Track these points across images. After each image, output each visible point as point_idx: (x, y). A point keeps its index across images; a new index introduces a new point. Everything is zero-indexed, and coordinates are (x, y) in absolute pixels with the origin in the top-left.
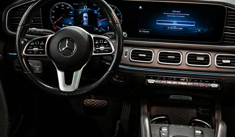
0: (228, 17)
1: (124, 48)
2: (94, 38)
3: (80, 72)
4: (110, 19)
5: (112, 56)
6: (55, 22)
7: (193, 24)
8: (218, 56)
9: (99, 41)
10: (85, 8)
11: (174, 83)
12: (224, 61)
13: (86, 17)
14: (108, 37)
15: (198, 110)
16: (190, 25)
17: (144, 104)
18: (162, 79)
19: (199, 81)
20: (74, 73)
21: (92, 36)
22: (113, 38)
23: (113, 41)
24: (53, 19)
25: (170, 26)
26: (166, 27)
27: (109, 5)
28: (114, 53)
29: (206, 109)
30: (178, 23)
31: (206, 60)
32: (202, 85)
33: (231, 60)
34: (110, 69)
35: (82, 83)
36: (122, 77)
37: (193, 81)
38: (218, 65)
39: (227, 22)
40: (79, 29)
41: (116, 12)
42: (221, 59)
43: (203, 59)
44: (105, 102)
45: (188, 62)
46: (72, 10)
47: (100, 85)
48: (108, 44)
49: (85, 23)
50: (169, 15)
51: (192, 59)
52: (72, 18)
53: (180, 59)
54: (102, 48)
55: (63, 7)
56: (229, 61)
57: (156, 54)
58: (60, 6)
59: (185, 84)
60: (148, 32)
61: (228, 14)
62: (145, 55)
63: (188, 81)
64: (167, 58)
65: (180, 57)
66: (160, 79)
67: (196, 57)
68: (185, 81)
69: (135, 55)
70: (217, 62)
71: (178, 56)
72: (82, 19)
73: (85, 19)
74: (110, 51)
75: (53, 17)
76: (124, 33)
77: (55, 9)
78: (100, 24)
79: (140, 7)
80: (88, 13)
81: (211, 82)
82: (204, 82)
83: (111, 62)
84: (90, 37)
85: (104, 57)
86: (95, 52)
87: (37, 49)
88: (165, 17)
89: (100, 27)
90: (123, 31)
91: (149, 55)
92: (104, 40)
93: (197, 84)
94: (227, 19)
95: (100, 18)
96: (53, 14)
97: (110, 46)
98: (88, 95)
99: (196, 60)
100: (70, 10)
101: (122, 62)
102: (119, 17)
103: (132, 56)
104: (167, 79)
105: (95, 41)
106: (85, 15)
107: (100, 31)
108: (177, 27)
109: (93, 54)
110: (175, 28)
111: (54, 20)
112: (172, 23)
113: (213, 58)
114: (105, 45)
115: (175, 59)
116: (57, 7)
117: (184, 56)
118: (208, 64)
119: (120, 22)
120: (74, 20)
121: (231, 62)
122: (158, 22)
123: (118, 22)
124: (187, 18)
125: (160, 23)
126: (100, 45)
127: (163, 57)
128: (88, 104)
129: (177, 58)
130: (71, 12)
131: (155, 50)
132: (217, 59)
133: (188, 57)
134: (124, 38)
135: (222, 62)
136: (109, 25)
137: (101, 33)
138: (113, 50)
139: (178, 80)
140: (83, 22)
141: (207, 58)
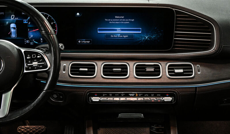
0: (177, 20)
1: (62, 62)
2: (24, 52)
3: (10, 94)
4: (42, 29)
5: (48, 72)
7: (139, 30)
8: (169, 66)
9: (31, 56)
10: (12, 18)
11: (122, 99)
12: (177, 71)
13: (14, 28)
14: (42, 50)
15: (151, 128)
16: (136, 32)
17: (89, 127)
18: (108, 96)
19: (150, 95)
20: (3, 96)
21: (23, 50)
22: (48, 51)
23: (48, 55)
25: (113, 34)
26: (108, 35)
27: (40, 13)
28: (49, 68)
29: (160, 127)
30: (122, 30)
31: (157, 71)
32: (154, 99)
33: (184, 69)
34: (46, 88)
35: (13, 107)
36: (61, 97)
37: (143, 96)
38: (170, 75)
39: (177, 27)
41: (50, 21)
42: (173, 69)
43: (153, 70)
44: (43, 127)
45: (137, 75)
47: (35, 107)
48: (42, 58)
49: (13, 36)
50: (111, 21)
51: (141, 71)
53: (127, 72)
54: (35, 64)
56: (181, 71)
57: (99, 66)
59: (135, 99)
60: (88, 42)
61: (177, 17)
62: (86, 69)
63: (138, 96)
64: (113, 71)
65: (127, 68)
66: (105, 96)
67: (145, 68)
68: (135, 96)
69: (75, 70)
70: (169, 72)
71: (124, 69)
72: (10, 30)
73: (12, 30)
74: (45, 66)
76: (61, 45)
78: (32, 36)
79: (78, 14)
80: (17, 23)
81: (164, 95)
82: (155, 95)
83: (47, 79)
84: (19, 51)
85: (39, 75)
86: (27, 69)
88: (107, 24)
89: (32, 39)
90: (59, 42)
91: (91, 70)
92: (37, 54)
93: (148, 99)
94: (177, 24)
95: (32, 29)
97: (44, 60)
98: (22, 121)
99: (145, 71)
101: (60, 79)
102: (53, 26)
103: (71, 71)
104: (114, 95)
105: (26, 56)
106: (12, 25)
107: (32, 43)
108: (122, 34)
109: (25, 71)
110: (119, 36)
112: (116, 30)
113: (164, 67)
114: (38, 60)
115: (121, 71)
117: (132, 67)
118: (159, 75)
119: (55, 32)
121: (184, 72)
122: (100, 30)
123: (53, 32)
124: (131, 24)
125: (102, 32)
126: (32, 60)
127: (108, 70)
128: (22, 132)
129: (124, 71)
131: (97, 62)
132: (169, 69)
133: (136, 68)
134: (61, 51)
135: (174, 72)
136: (43, 36)
137: (34, 47)
138: (49, 65)
139: (127, 95)
140: (11, 34)
141: (157, 68)
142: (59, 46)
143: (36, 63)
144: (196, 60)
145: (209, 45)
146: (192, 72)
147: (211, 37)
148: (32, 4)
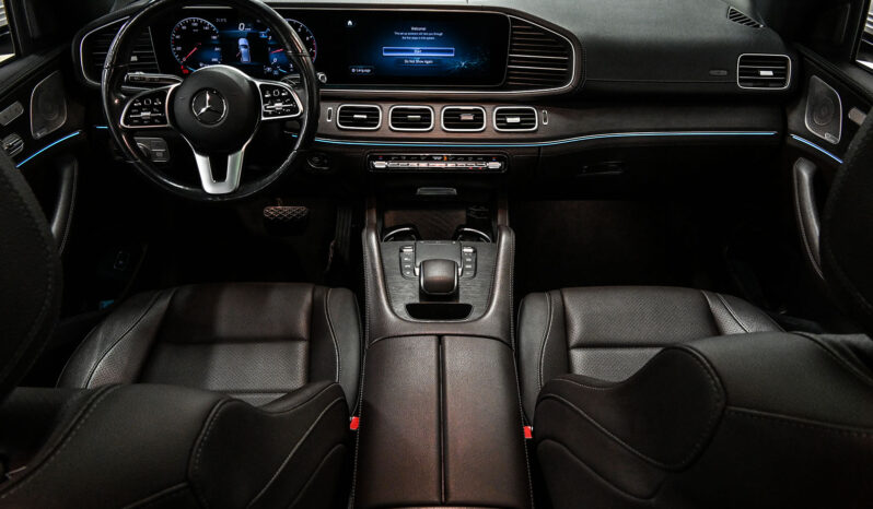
0: (513, 35)
1: (322, 104)
2: (261, 86)
3: (240, 154)
4: (288, 47)
5: (299, 120)
6: (184, 59)
7: (451, 51)
8: (499, 111)
9: (272, 93)
10: (242, 27)
11: (423, 165)
12: (509, 120)
13: (245, 46)
14: (290, 83)
15: (468, 211)
16: (446, 54)
17: (370, 208)
18: (399, 159)
19: (466, 159)
20: (230, 158)
21: (258, 83)
22: (298, 86)
23: (298, 92)
24: (178, 52)
25: (408, 58)
26: (401, 60)
27: (286, 22)
28: (302, 114)
29: (483, 209)
30: (423, 51)
31: (478, 120)
32: (472, 165)
33: (521, 117)
34: (298, 146)
35: (247, 175)
36: (326, 161)
37: (455, 159)
38: (499, 127)
39: (512, 47)
40: (230, 71)
41: (302, 36)
42: (504, 117)
43: (471, 118)
44: (303, 209)
45: (446, 126)
46: (215, 34)
47: (281, 177)
48: (290, 96)
49: (245, 59)
50: (405, 36)
51: (452, 119)
52: (217, 49)
53: (430, 121)
54: (278, 105)
55: (195, 28)
56: (517, 120)
57: (386, 112)
58: (189, 25)
59: (442, 165)
60: (368, 71)
61: (513, 30)
62: (365, 117)
63: (448, 160)
64: (407, 120)
65: (430, 115)
66: (396, 160)
67: (458, 115)
68: (442, 160)
69: (346, 117)
70: (497, 122)
71: (426, 116)
72: (238, 50)
73: (243, 50)
74: (295, 110)
75: (179, 48)
76: (320, 75)
77: (179, 31)
78: (275, 60)
79: (350, 23)
80: (249, 37)
81: (488, 159)
82: (475, 159)
83: (299, 132)
84: (252, 85)
85: (288, 124)
86: (266, 115)
87: (149, 114)
88: (399, 41)
89: (276, 65)
90: (318, 69)
91: (373, 117)
92: (281, 89)
93: (462, 165)
94: (513, 41)
95: (274, 48)
96: (177, 43)
97: (293, 101)
98: (270, 196)
99: (459, 120)
100: (211, 32)
101: (319, 131)
102: (308, 45)
103: (340, 119)
104: (409, 159)
105: (264, 94)
106: (242, 41)
107: (276, 73)
108: (422, 58)
109: (263, 118)
110: (417, 61)
111: (181, 54)
112: (412, 51)
113: (490, 115)
114: (283, 99)
115: (421, 120)
116: (184, 28)
117: (438, 113)
118: (481, 126)
119: (312, 55)
120: (221, 52)
121: (521, 122)
122: (387, 51)
123: (305, 52)
124: (438, 42)
125: (390, 53)
126: (273, 100)
127: (399, 118)
128: (272, 216)
129: (425, 119)
130: (214, 37)
131: (382, 105)
132: (497, 116)
133: (445, 115)
134: (320, 85)
135: (505, 121)
136: (290, 60)
137: (278, 78)
138: (301, 108)
139: (430, 159)
140: (240, 55)
141: (478, 116)
142: (317, 77)
143: (280, 104)
144: (540, 102)
145: (563, 78)
146: (534, 121)
147: (568, 64)
148: (271, 4)
